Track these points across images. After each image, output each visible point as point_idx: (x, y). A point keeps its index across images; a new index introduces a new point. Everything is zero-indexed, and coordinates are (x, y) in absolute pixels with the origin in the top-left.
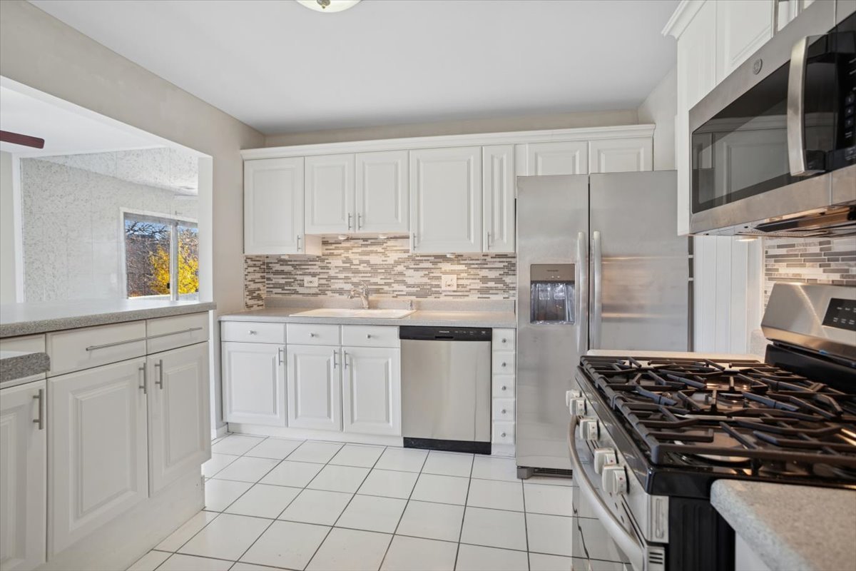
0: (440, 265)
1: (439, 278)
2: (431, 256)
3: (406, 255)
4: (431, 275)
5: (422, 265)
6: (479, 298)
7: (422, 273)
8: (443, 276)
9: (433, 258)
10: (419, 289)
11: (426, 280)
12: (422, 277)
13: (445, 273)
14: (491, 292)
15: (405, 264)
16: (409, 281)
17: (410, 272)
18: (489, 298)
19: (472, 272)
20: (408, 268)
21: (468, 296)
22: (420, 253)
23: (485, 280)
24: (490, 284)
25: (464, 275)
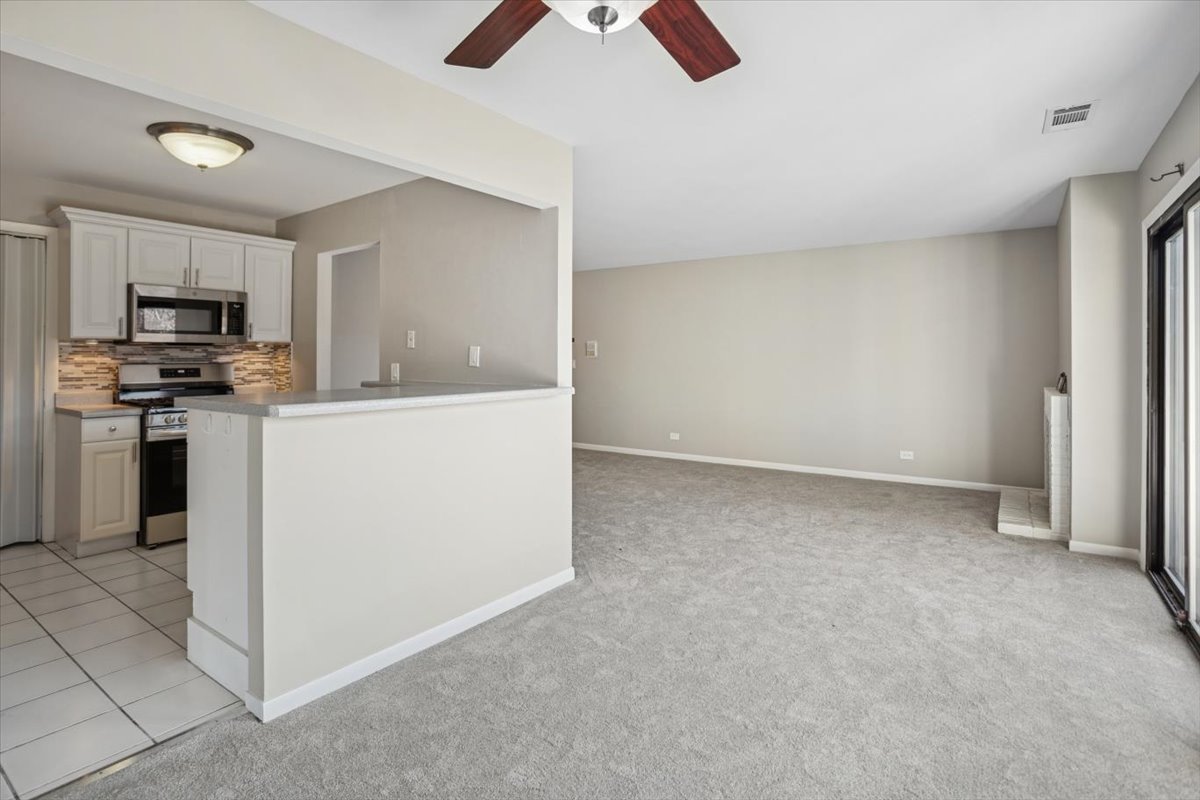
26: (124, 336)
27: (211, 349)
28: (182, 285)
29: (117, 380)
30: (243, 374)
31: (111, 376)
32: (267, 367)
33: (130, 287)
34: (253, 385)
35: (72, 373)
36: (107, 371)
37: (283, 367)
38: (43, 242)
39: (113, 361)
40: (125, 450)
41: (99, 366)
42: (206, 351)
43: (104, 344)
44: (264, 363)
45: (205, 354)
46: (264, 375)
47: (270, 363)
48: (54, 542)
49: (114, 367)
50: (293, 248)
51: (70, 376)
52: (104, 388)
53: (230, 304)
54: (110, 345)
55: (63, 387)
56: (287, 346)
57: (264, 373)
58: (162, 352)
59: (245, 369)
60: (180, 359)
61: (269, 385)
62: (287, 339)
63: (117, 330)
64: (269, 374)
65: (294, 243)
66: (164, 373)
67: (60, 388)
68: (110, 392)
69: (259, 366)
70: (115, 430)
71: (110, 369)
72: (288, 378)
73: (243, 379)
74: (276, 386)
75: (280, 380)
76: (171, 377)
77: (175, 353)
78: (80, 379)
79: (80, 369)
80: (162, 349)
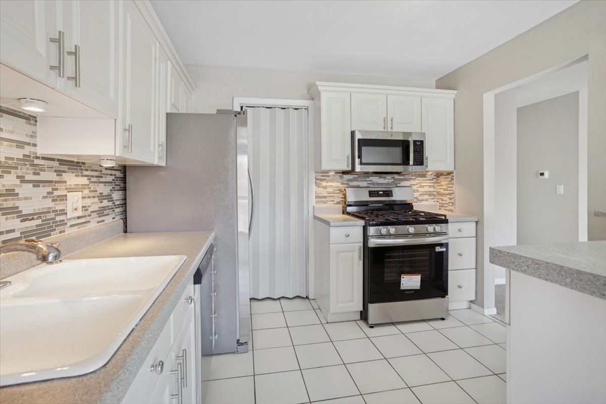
0: (65, 177)
1: (63, 198)
2: (53, 160)
3: (18, 153)
4: (56, 193)
5: (44, 176)
6: (98, 222)
7: (44, 190)
8: (69, 195)
9: (56, 164)
10: (39, 222)
11: (49, 203)
12: (44, 197)
13: (70, 190)
14: (105, 212)
15: (20, 173)
16: (26, 208)
17: (25, 190)
18: (103, 221)
19: (92, 187)
20: (23, 181)
21: (89, 222)
22: (41, 151)
23: (101, 197)
24: (106, 203)
25: (86, 192)
26: (350, 169)
27: (397, 177)
28: (383, 130)
29: (345, 197)
30: (416, 195)
31: (341, 195)
32: (432, 189)
33: (353, 134)
34: (423, 203)
35: (322, 193)
36: (339, 192)
37: (444, 190)
38: (307, 110)
39: (342, 186)
40: (354, 251)
41: (335, 189)
42: (393, 178)
43: (337, 174)
44: (430, 187)
45: (393, 180)
46: (430, 195)
47: (434, 187)
48: (314, 299)
49: (343, 189)
50: (454, 96)
51: (320, 195)
52: (338, 203)
53: (415, 142)
54: (341, 174)
55: (317, 202)
56: (449, 173)
57: (430, 194)
58: (368, 179)
59: (418, 191)
60: (378, 184)
61: (433, 203)
62: (451, 169)
63: (346, 165)
64: (434, 195)
65: (455, 92)
66: (371, 194)
67: (316, 203)
68: (341, 206)
69: (427, 189)
70: (349, 236)
71: (341, 191)
72: (450, 199)
73: (416, 198)
74: (438, 204)
75: (442, 200)
76: (375, 197)
77: (376, 179)
78: (325, 197)
79: (326, 190)
80: (368, 177)
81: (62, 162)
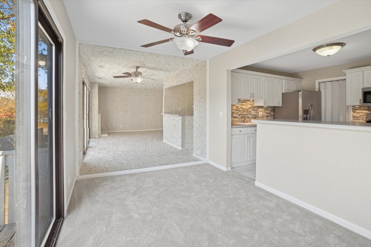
0: (259, 109)
1: (258, 113)
2: (256, 106)
3: (251, 106)
5: (255, 109)
7: (255, 111)
11: (256, 113)
13: (260, 111)
14: (269, 116)
15: (251, 109)
16: (252, 114)
17: (252, 111)
19: (265, 111)
22: (254, 105)
23: (267, 113)
24: (268, 114)
25: (263, 112)
26: (361, 104)
51: (355, 116)
63: (359, 103)
67: (353, 120)
79: (359, 114)
81: (258, 107)
